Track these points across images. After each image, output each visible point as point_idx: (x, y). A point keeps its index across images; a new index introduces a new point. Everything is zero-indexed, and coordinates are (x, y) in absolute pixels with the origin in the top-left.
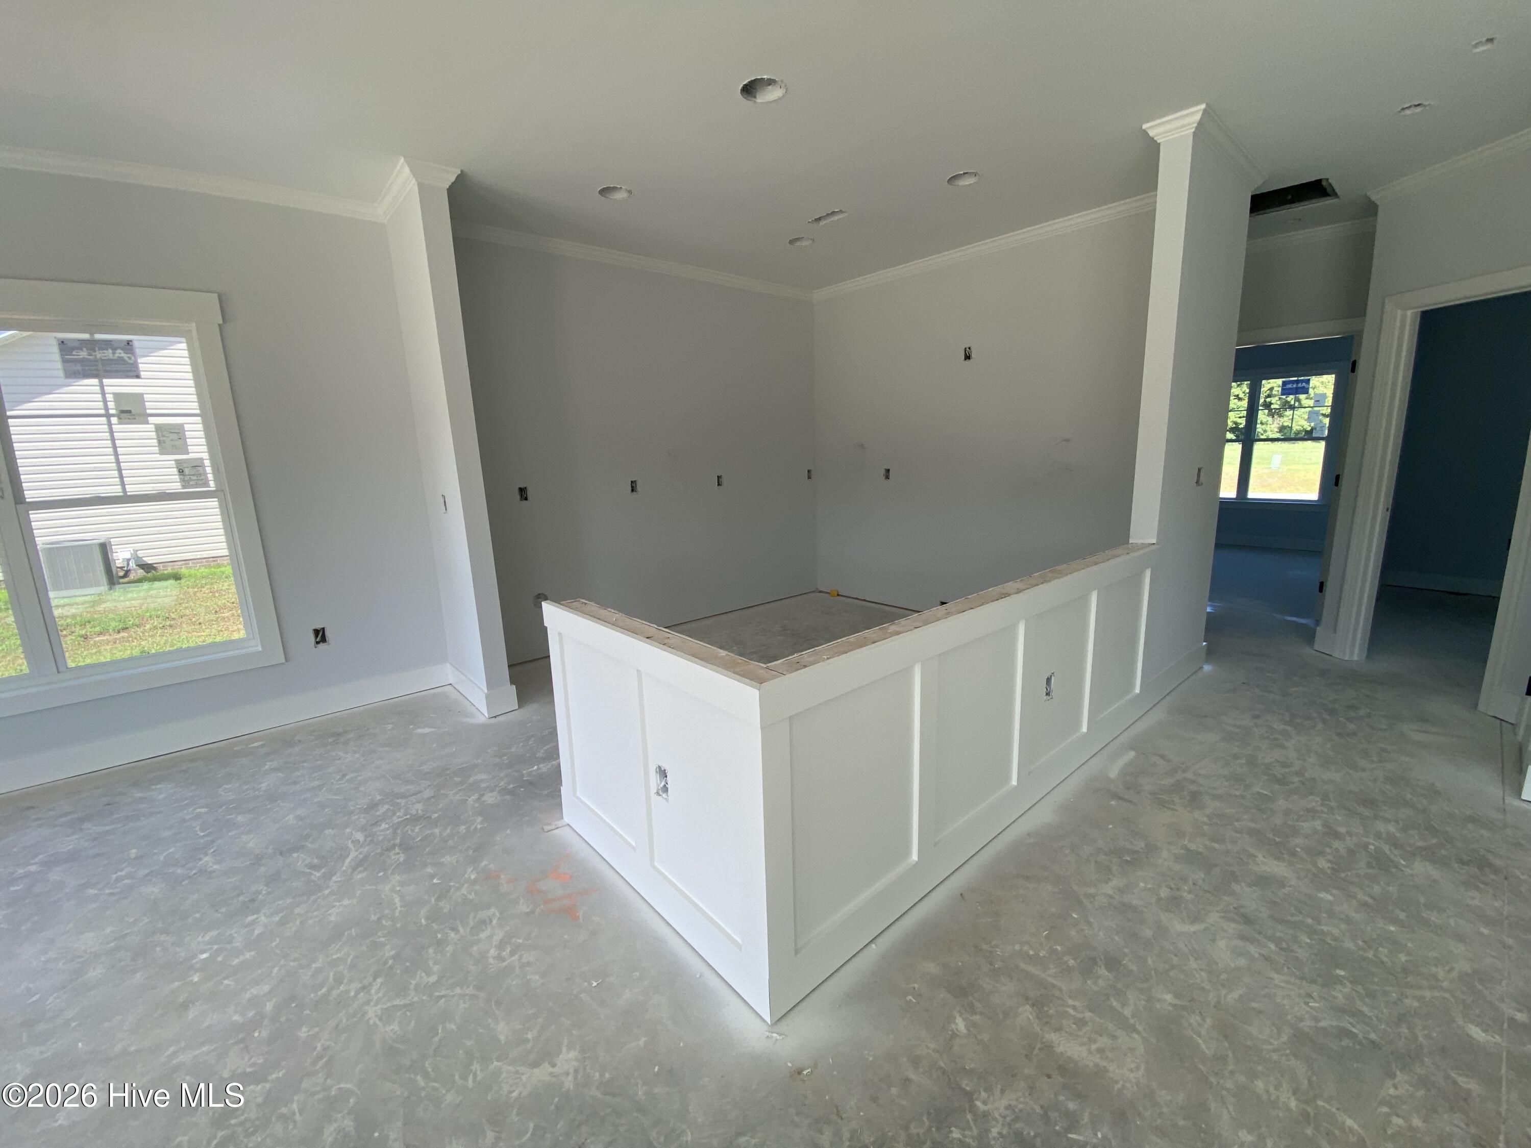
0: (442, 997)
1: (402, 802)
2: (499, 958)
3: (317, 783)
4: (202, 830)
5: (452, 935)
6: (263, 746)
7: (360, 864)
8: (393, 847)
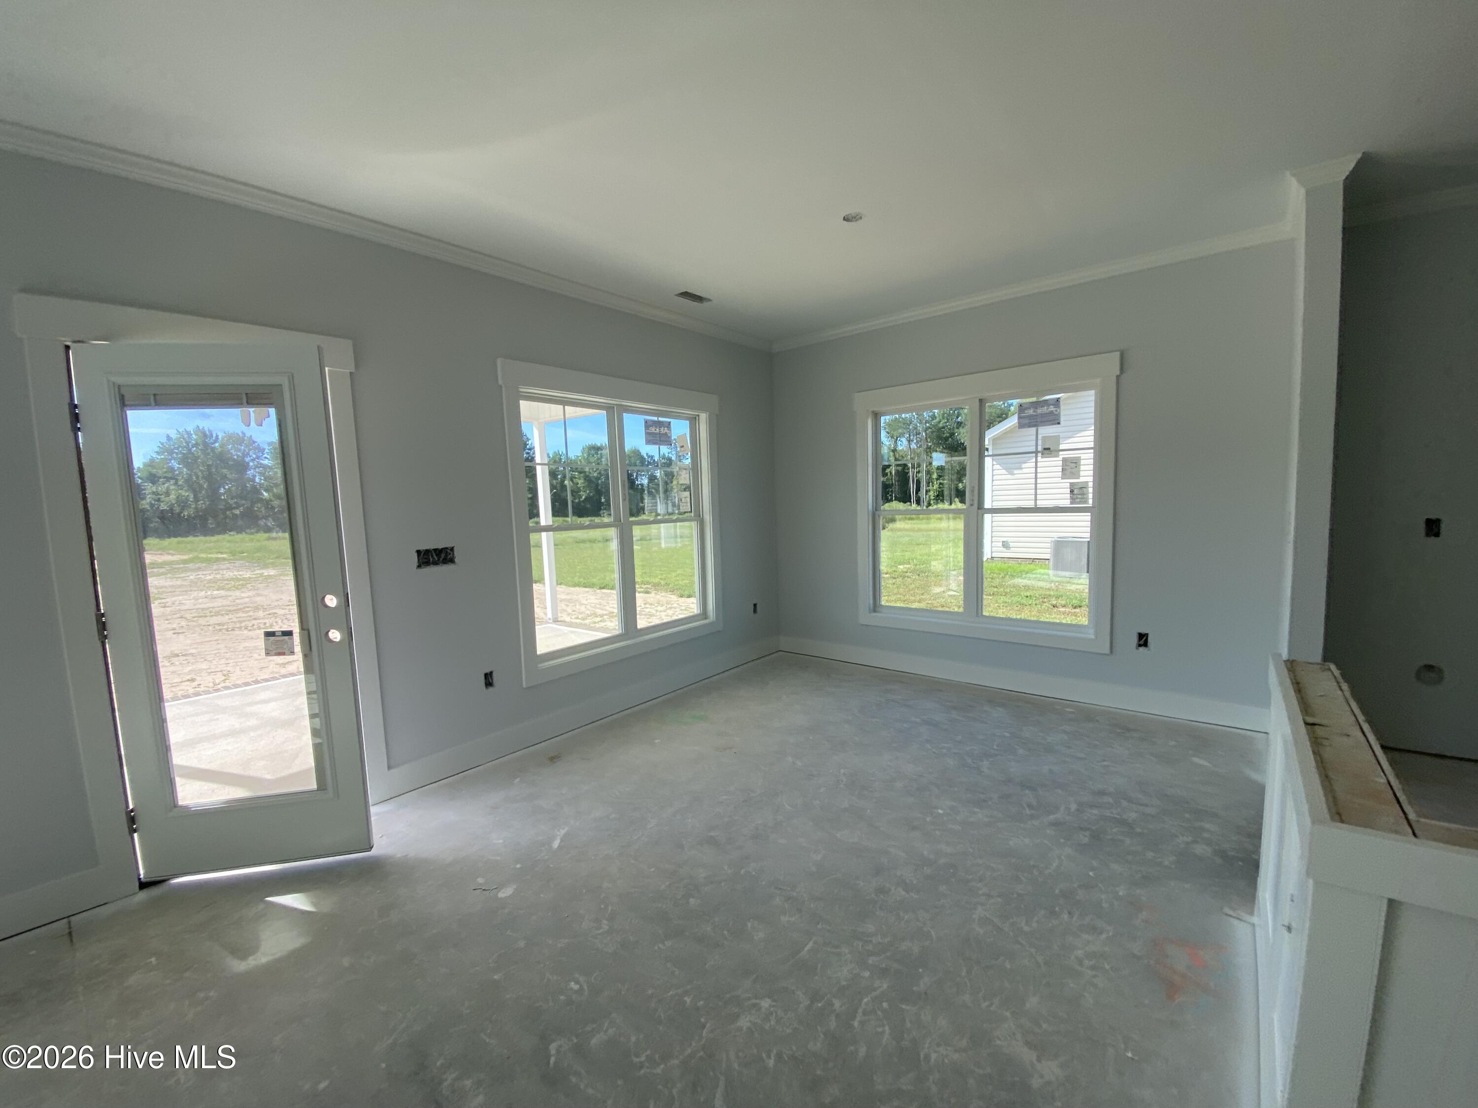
0: (1021, 944)
1: (1125, 803)
2: (1080, 962)
3: (1083, 755)
4: (997, 746)
5: (1065, 916)
6: (1071, 712)
7: (1056, 824)
8: (1088, 829)
